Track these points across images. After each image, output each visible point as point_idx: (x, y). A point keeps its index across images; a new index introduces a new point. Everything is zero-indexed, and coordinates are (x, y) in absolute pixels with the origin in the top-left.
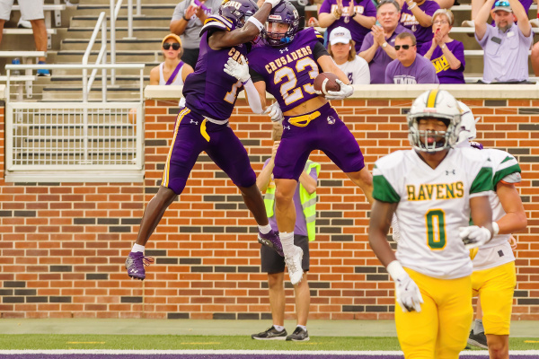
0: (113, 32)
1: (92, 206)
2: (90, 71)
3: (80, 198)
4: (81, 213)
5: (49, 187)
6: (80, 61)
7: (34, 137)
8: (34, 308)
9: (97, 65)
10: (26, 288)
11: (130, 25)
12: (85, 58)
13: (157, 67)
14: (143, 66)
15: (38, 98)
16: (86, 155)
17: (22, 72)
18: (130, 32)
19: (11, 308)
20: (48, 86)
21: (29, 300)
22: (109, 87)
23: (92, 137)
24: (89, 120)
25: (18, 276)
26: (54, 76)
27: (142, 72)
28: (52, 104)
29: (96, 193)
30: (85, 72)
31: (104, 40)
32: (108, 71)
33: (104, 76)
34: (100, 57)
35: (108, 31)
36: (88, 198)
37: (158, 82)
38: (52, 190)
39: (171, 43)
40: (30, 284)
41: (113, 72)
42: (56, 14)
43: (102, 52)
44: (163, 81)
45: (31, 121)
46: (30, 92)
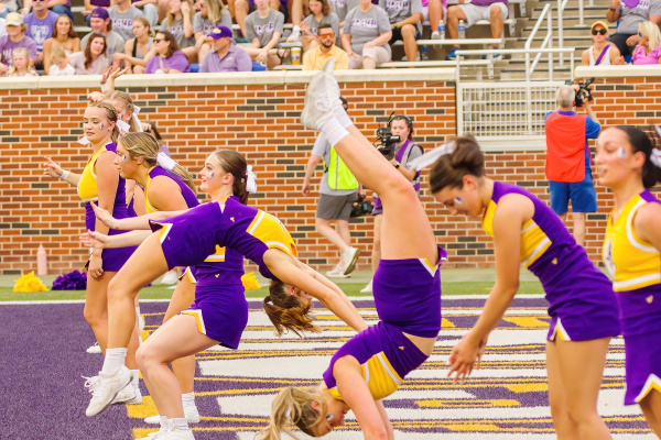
0: (560, 22)
1: (532, 171)
2: (533, 55)
3: (522, 164)
4: (522, 177)
5: (495, 155)
6: (523, 47)
7: (490, 113)
8: (484, 259)
9: (542, 49)
10: (477, 242)
11: (581, 14)
12: (528, 44)
13: (585, 51)
14: (573, 49)
15: (497, 79)
16: (530, 127)
17: (484, 57)
18: (581, 20)
19: (464, 259)
20: (506, 69)
21: (480, 252)
22: (557, 68)
23: (536, 112)
24: (533, 98)
25: (470, 232)
26: (513, 59)
27: (572, 55)
28: (507, 84)
29: (535, 160)
30: (527, 55)
31: (550, 27)
32: (556, 54)
33: (550, 59)
34: (545, 43)
35: (555, 20)
36: (528, 164)
37: (588, 63)
38: (498, 158)
39: (598, 29)
40: (480, 239)
41: (561, 55)
42: (521, 6)
43: (548, 37)
44: (593, 61)
45: (488, 99)
46: (491, 73)
